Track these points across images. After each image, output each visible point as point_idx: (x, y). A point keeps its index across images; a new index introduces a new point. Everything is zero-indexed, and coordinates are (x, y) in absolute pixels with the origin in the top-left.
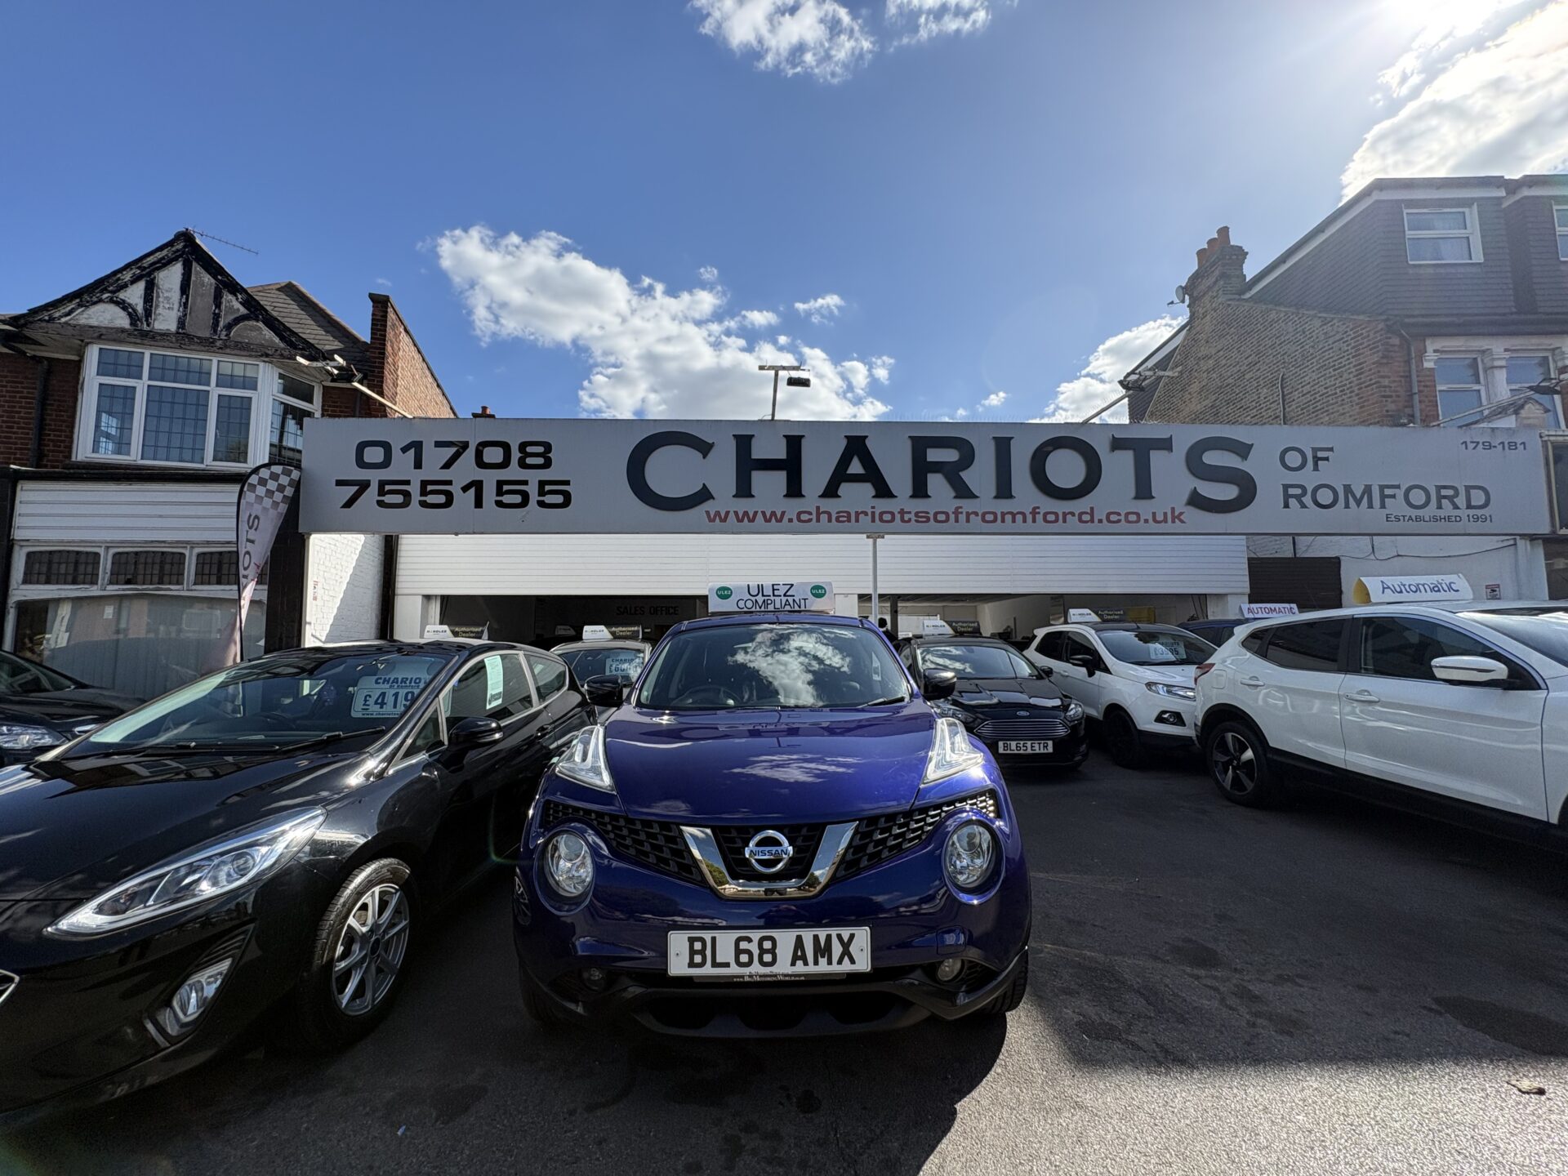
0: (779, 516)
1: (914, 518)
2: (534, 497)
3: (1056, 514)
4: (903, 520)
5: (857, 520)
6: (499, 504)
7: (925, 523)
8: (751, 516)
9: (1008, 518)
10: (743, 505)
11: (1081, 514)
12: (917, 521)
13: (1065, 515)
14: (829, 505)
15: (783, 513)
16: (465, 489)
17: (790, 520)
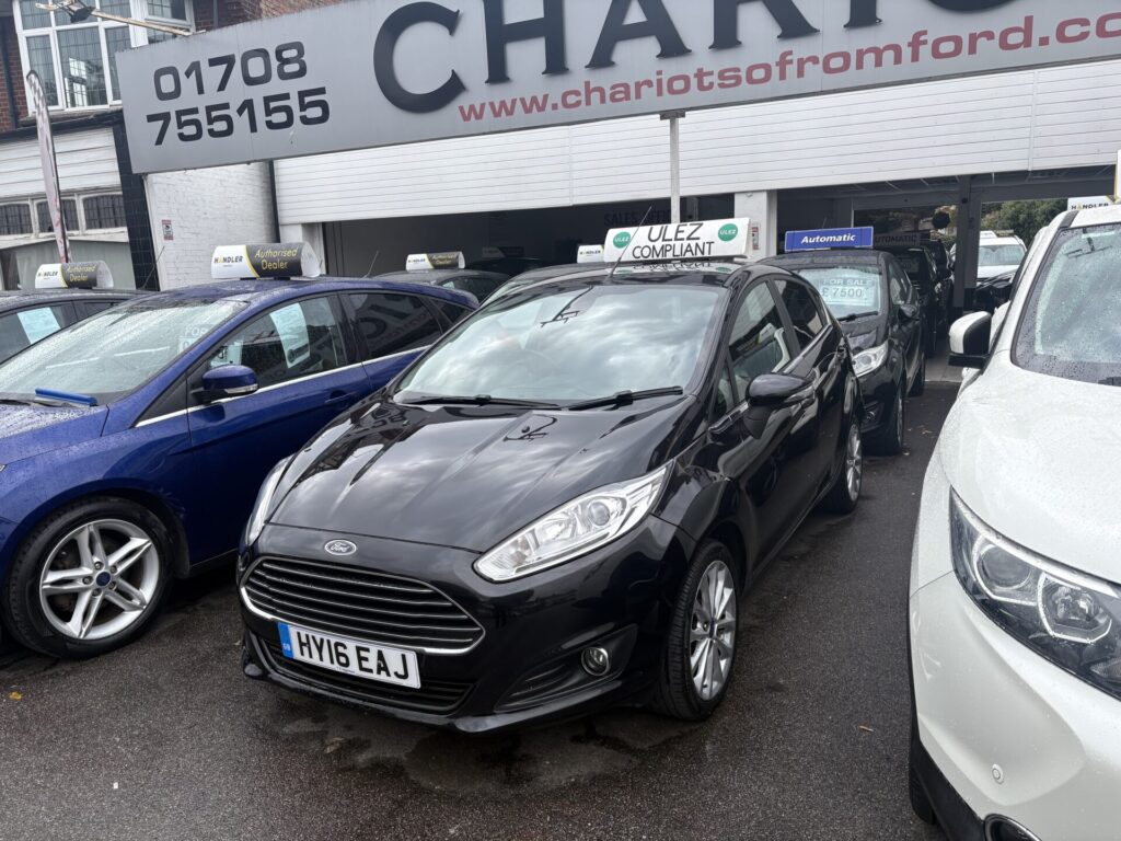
0: (540, 101)
1: (717, 81)
2: (297, 113)
3: (957, 40)
4: (701, 87)
5: (638, 96)
6: (270, 125)
7: (734, 88)
8: (509, 105)
9: (869, 59)
10: (500, 93)
11: (1005, 34)
12: (721, 86)
13: (973, 38)
14: (604, 79)
15: (546, 97)
16: (240, 112)
17: (555, 107)
